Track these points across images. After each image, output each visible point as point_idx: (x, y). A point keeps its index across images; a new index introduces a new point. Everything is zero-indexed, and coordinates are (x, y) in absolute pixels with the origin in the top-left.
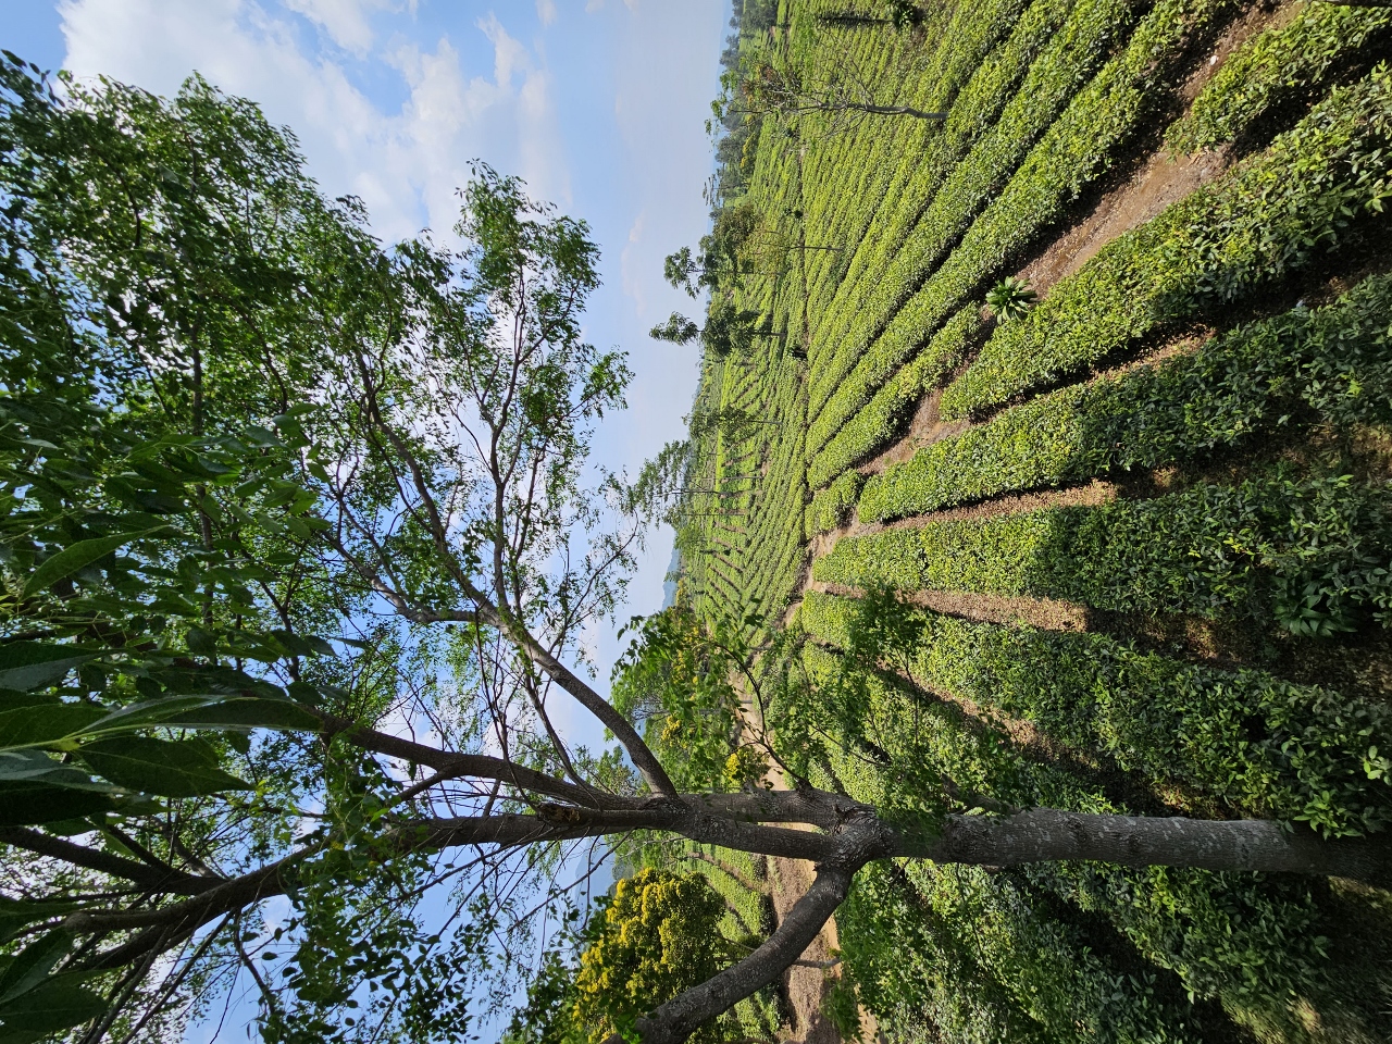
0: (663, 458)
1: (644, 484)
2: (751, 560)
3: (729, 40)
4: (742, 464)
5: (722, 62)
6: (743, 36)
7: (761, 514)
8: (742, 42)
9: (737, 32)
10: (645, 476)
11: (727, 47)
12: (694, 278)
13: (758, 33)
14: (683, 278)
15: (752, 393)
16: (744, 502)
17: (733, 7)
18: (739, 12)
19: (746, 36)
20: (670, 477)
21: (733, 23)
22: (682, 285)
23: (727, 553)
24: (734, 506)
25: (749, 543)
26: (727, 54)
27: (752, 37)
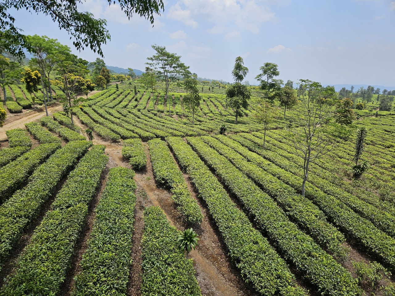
0: (181, 66)
1: (168, 56)
2: (130, 112)
3: (378, 90)
4: (180, 106)
5: (369, 87)
6: (379, 96)
7: (152, 116)
8: (376, 95)
9: (381, 93)
10: (172, 56)
11: (375, 89)
12: (265, 78)
13: (379, 103)
14: (265, 72)
15: (213, 108)
16: (161, 107)
17: (392, 90)
18: (389, 93)
19: (378, 97)
20: (172, 69)
21: (385, 91)
22: (261, 72)
23: (136, 100)
24: (160, 102)
25: (139, 110)
26: (372, 89)
27: (378, 100)
